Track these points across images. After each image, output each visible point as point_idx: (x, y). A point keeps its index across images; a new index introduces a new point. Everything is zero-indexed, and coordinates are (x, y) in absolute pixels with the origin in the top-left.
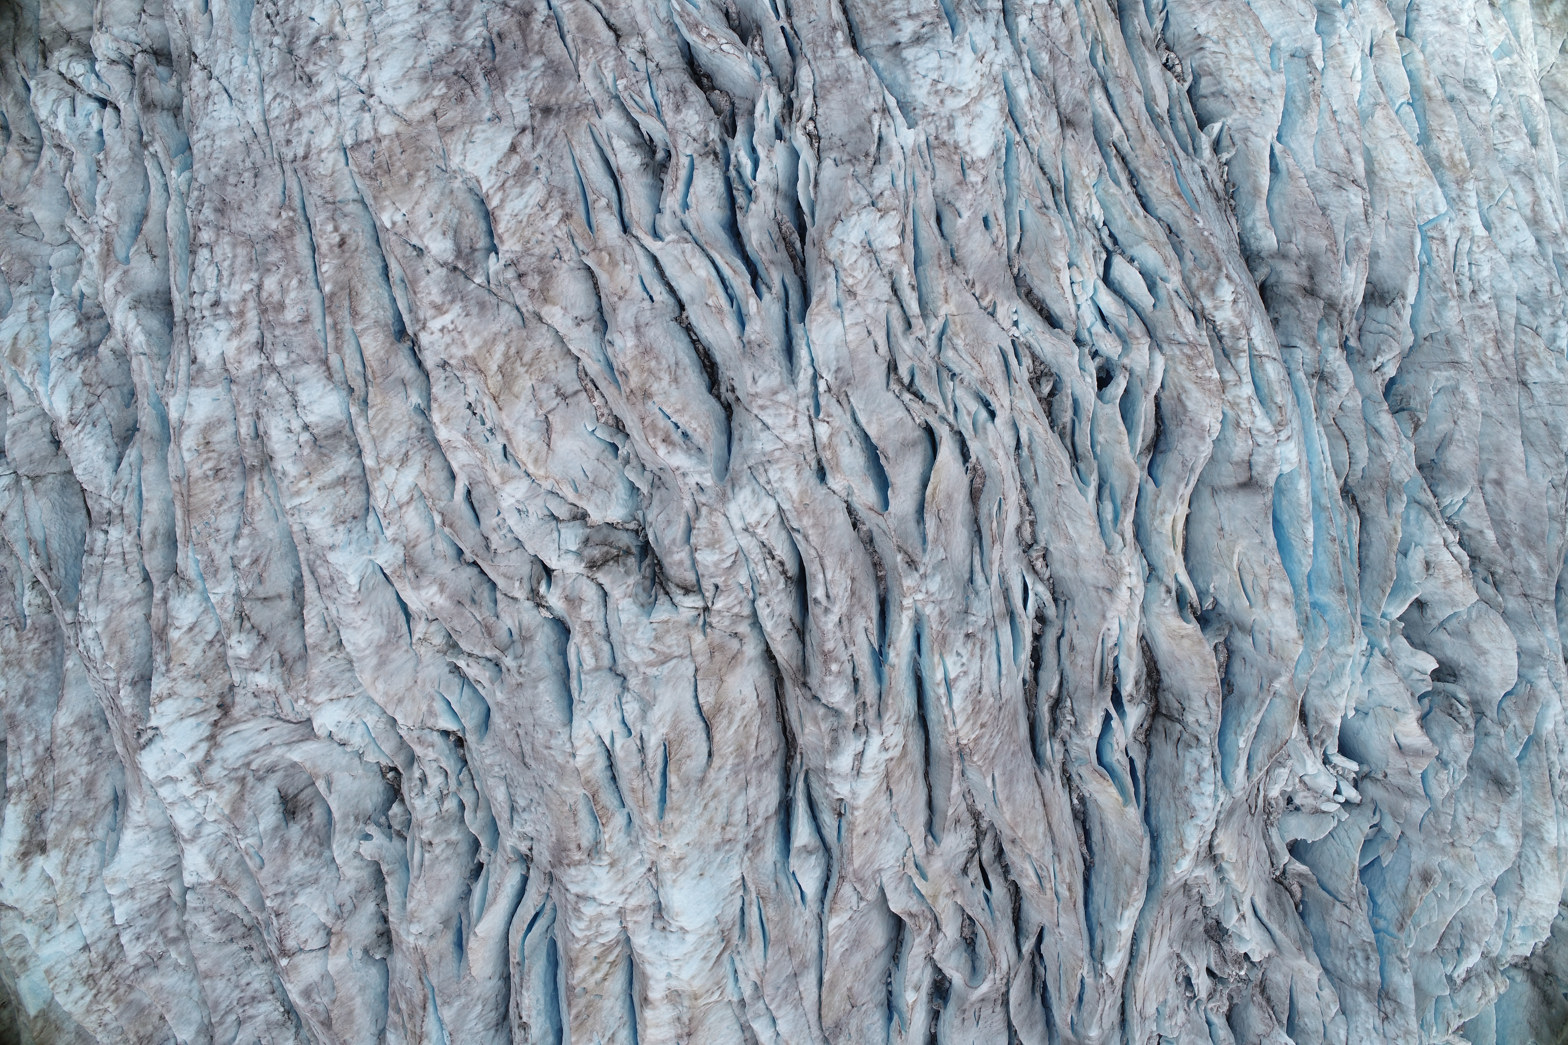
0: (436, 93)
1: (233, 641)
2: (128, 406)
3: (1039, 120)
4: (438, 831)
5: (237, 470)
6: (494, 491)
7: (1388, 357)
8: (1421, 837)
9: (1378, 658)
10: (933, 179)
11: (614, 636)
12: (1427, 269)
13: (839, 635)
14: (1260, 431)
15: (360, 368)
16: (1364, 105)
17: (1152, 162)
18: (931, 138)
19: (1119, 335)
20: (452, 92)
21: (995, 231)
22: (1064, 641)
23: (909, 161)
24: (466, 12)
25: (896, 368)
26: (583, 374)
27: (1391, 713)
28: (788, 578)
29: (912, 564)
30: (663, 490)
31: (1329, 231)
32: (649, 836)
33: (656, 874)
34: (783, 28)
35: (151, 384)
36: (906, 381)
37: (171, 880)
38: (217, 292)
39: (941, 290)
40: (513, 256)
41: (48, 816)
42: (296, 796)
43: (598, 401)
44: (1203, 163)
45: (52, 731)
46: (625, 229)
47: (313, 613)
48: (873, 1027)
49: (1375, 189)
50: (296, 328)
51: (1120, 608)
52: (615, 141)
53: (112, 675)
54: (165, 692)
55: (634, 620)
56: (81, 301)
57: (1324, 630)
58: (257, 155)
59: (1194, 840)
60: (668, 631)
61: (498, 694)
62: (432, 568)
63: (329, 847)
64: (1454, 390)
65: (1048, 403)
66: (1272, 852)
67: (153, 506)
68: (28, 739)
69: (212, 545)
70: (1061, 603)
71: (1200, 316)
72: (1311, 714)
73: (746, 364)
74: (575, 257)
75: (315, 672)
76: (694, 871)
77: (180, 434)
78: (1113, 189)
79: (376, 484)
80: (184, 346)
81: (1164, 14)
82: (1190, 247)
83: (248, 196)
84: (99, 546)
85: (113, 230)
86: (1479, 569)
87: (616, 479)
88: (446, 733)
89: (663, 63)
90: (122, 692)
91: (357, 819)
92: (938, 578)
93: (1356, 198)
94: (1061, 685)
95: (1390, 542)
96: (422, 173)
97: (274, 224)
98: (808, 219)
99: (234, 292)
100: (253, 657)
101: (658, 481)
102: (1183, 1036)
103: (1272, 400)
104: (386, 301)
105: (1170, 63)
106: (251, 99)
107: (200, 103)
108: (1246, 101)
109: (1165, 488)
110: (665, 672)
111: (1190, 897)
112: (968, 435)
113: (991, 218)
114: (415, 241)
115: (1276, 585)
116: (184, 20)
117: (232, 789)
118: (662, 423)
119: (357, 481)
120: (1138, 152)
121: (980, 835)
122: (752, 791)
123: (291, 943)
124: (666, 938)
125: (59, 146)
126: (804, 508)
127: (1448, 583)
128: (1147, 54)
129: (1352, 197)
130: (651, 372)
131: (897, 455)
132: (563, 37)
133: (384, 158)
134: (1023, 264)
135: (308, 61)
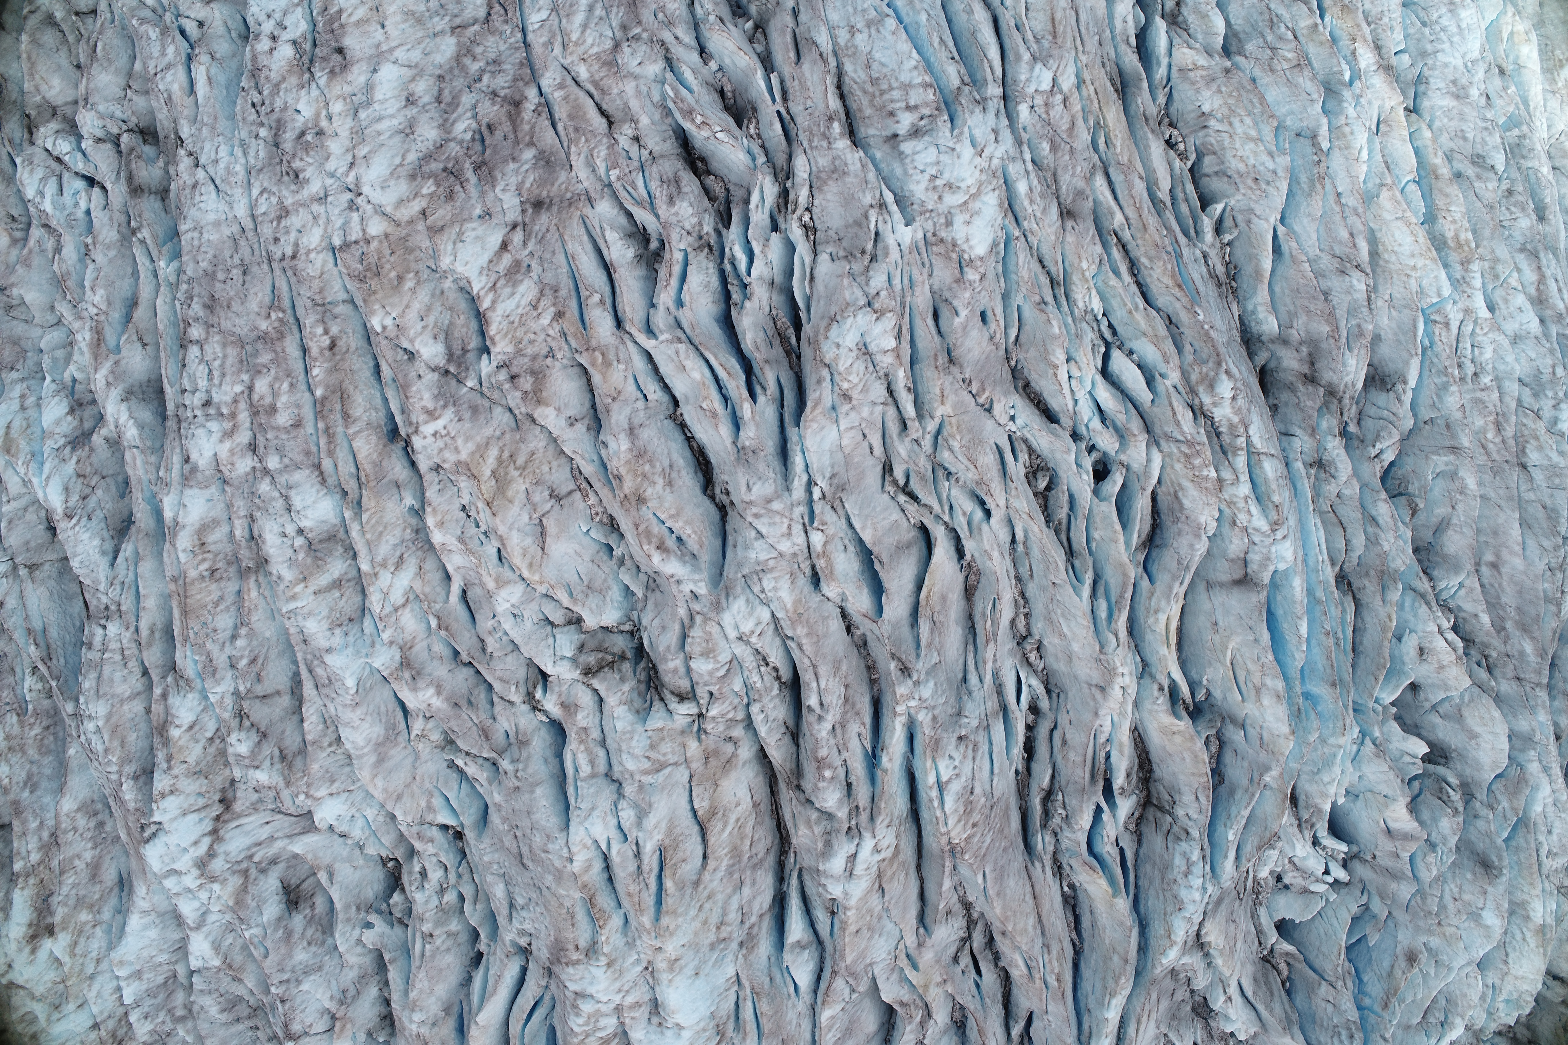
0: (425, 191)
1: (233, 739)
2: (122, 496)
3: (1038, 214)
4: (438, 923)
5: (232, 570)
6: (489, 595)
7: (1387, 443)
8: (1408, 917)
9: (1369, 747)
10: (930, 275)
11: (609, 742)
12: (1429, 352)
13: (832, 742)
14: (1256, 529)
15: (353, 470)
16: (1370, 185)
17: (1153, 253)
18: (929, 235)
19: (1117, 430)
20: (441, 189)
21: (993, 326)
22: (1057, 735)
23: (906, 258)
24: (454, 104)
25: (891, 469)
26: (577, 473)
27: (1381, 799)
28: (782, 684)
29: (905, 671)
30: (658, 593)
31: (1331, 317)
32: (645, 938)
33: (652, 972)
34: (778, 112)
35: (144, 478)
36: (901, 482)
37: (177, 962)
38: (208, 392)
39: (938, 391)
40: (505, 358)
41: (55, 900)
42: (298, 886)
43: (593, 499)
44: (1205, 248)
45: (57, 815)
46: (619, 323)
47: (312, 710)
49: (1379, 271)
50: (288, 432)
51: (1112, 706)
52: (608, 234)
53: (114, 768)
54: (167, 789)
55: (629, 728)
56: (73, 387)
57: (1315, 724)
58: (245, 251)
59: (1181, 931)
60: (663, 739)
61: (496, 795)
62: (428, 670)
63: (332, 935)
64: (1453, 475)
65: (1044, 499)
66: (1259, 932)
67: (150, 603)
68: (34, 825)
69: (209, 645)
70: (1054, 695)
71: (1198, 412)
72: (1302, 798)
73: (740, 471)
74: (568, 355)
75: (315, 767)
76: (689, 971)
77: (175, 535)
78: (1113, 281)
79: (371, 589)
80: (177, 443)
81: (1167, 89)
82: (1190, 339)
83: (237, 294)
84: (97, 640)
85: (102, 318)
86: (1473, 652)
87: (611, 582)
88: (445, 828)
89: (657, 150)
90: (124, 786)
91: (358, 908)
92: (931, 684)
93: (1359, 283)
94: (1053, 777)
95: (1384, 629)
96: (412, 275)
97: (264, 325)
98: (803, 315)
99: (226, 393)
100: (254, 754)
101: (653, 583)
103: (1269, 498)
104: (378, 401)
105: (1173, 140)
106: (238, 192)
107: (187, 191)
108: (1250, 182)
109: (1160, 586)
110: (660, 780)
111: (1177, 981)
112: (963, 533)
113: (989, 314)
114: (406, 344)
115: (1268, 681)
116: (169, 101)
117: (235, 881)
118: (656, 529)
119: (352, 583)
120: (1139, 242)
121: (971, 924)
122: (747, 891)
123: (296, 1027)
124: (662, 1033)
125: (46, 226)
126: (798, 617)
127: (1441, 668)
128: (1150, 136)
129: (1355, 282)
130: (644, 476)
131: (891, 558)
132: (554, 126)
133: (373, 260)
134: (1021, 356)
135: (294, 156)
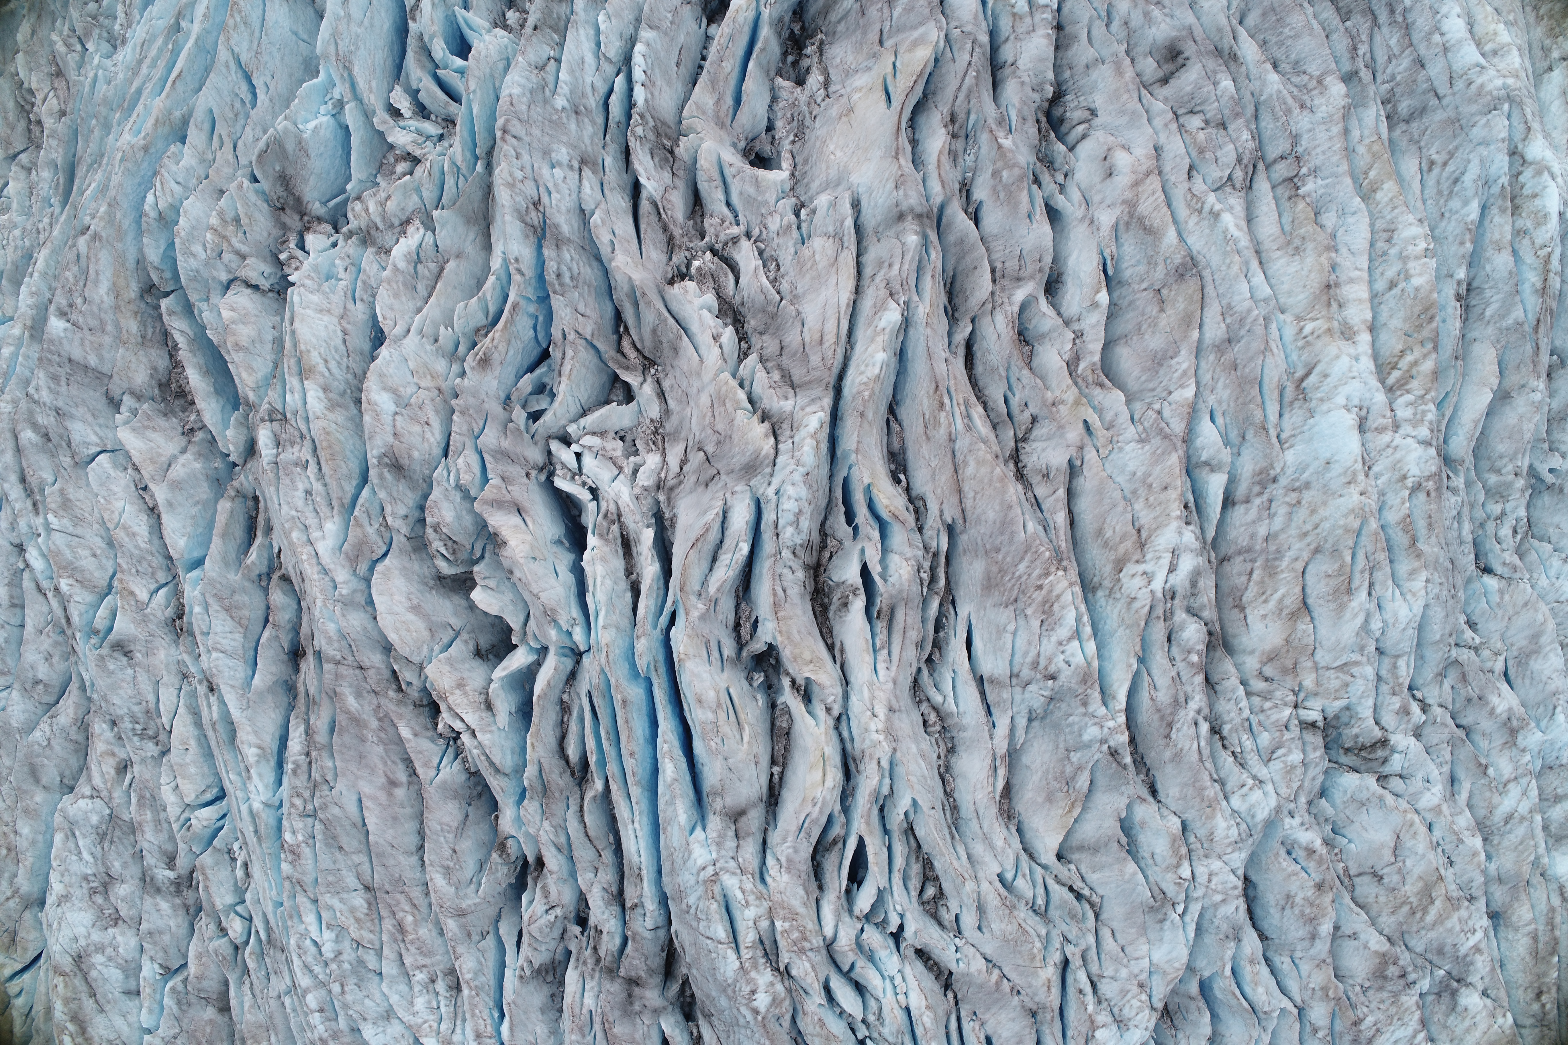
4: (1508, 486)
7: (543, 921)
8: (486, 406)
25: (1095, 916)
33: (1366, 466)
40: (1408, 991)
48: (1133, 262)
60: (1335, 691)
62: (1496, 726)
65: (929, 875)
71: (786, 975)
79: (1535, 800)
86: (422, 698)
87: (1341, 807)
91: (1561, 490)
92: (1086, 737)
102: (772, 202)
110: (1344, 657)
114: (1489, 1003)
121: (1017, 457)
122: (1262, 531)
127: (460, 686)
130: (1311, 906)
131: (1106, 844)
134: (945, 1001)
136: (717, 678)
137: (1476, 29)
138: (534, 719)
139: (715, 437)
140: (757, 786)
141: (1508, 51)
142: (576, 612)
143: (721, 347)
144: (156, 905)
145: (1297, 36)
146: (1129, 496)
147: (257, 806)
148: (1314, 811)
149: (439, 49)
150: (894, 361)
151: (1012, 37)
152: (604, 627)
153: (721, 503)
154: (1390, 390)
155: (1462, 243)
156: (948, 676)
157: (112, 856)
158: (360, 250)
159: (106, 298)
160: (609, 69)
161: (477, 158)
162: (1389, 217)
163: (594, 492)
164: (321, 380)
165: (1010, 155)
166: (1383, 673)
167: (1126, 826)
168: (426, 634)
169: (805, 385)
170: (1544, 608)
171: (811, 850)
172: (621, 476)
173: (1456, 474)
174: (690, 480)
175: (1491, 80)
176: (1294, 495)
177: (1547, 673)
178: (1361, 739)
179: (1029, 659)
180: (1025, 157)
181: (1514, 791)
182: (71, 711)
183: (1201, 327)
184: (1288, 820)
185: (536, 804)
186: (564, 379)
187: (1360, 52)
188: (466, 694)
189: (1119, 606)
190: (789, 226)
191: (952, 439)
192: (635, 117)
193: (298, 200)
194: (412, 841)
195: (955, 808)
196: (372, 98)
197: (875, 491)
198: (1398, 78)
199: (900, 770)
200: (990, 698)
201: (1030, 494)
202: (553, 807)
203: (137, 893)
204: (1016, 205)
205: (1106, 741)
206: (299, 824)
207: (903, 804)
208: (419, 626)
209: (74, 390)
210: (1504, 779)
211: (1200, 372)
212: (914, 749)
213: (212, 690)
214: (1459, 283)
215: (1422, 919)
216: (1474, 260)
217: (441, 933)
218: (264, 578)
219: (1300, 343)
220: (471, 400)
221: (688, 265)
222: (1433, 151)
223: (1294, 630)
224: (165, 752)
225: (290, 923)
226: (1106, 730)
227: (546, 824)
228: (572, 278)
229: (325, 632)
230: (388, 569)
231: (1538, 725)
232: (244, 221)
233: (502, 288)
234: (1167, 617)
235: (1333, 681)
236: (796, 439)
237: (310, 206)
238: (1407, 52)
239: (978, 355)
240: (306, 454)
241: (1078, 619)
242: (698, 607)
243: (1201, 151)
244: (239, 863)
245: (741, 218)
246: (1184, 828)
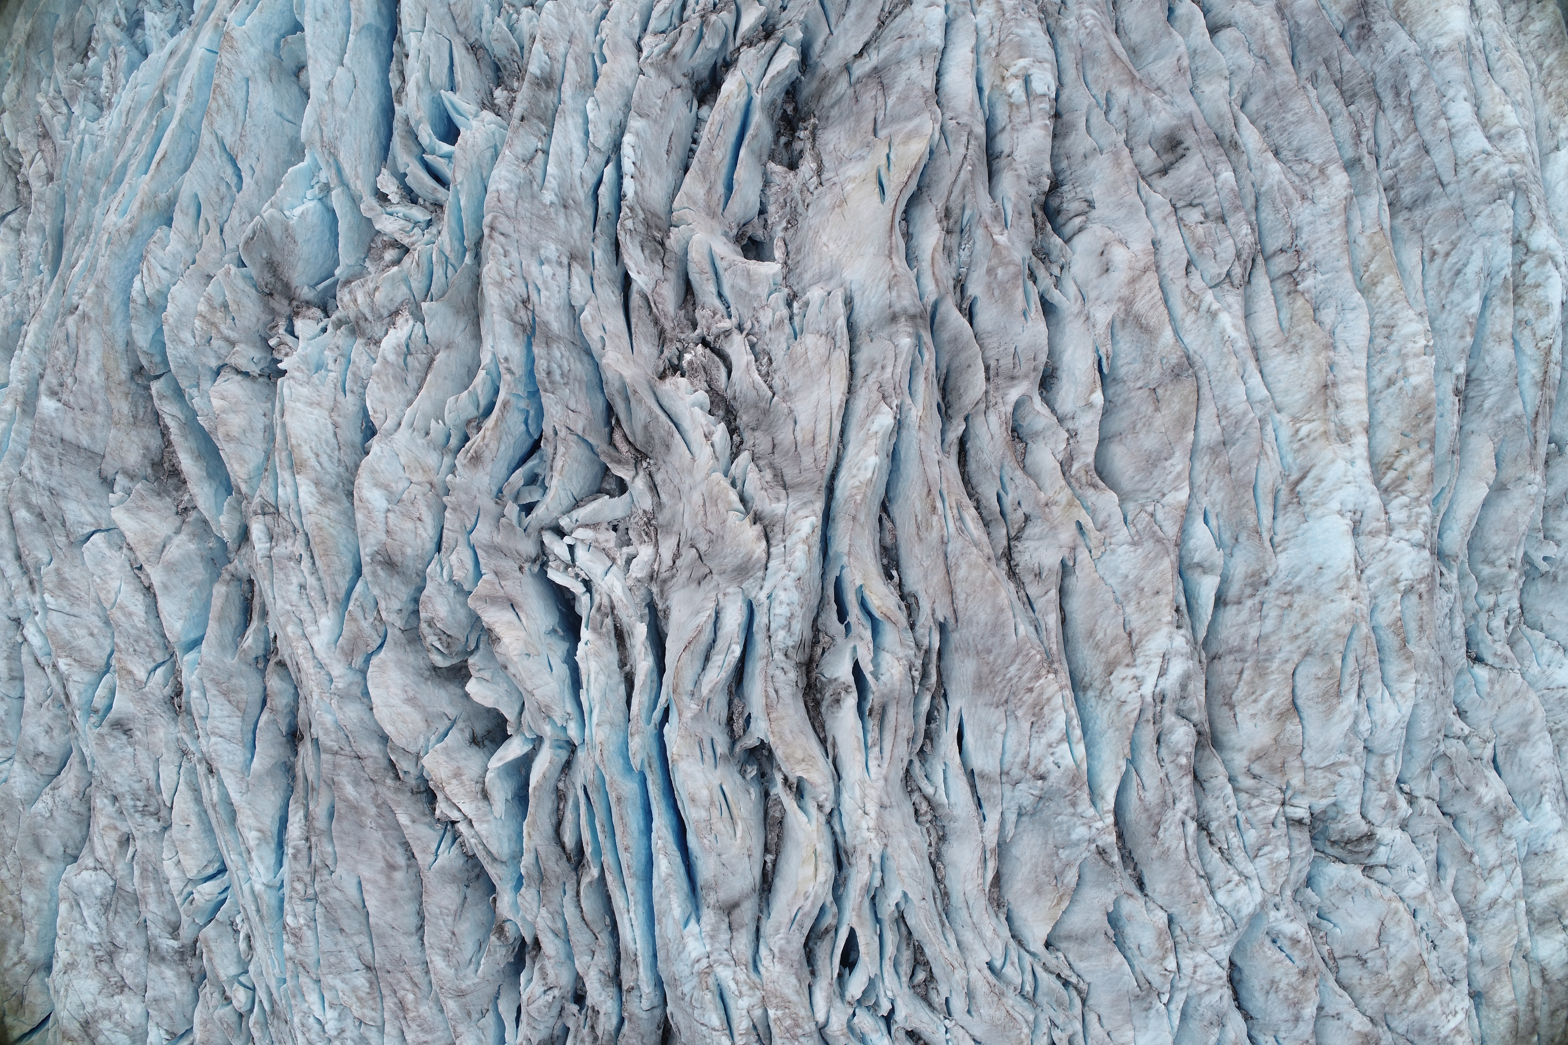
4: (1502, 578)
6: (1427, 882)
7: (541, 1002)
8: (478, 502)
14: (728, 965)
27: (531, 650)
29: (1102, 853)
33: (1358, 569)
36: (1075, 994)
48: (1128, 360)
51: (873, 791)
60: (1323, 790)
62: (1483, 815)
65: (920, 961)
76: (1328, 575)
87: (1328, 896)
88: (1481, 663)
91: (1555, 578)
92: (1074, 836)
102: (765, 296)
110: (1332, 758)
121: (1009, 555)
122: (1253, 632)
124: (1354, 505)
127: (458, 776)
130: (1295, 991)
131: (1094, 936)
136: (710, 776)
137: (1483, 110)
138: (530, 809)
139: (707, 536)
140: (750, 878)
141: (1516, 135)
142: (570, 707)
143: (712, 445)
144: (161, 973)
145: (1300, 122)
146: (1121, 598)
147: (258, 887)
148: (1299, 899)
149: (426, 135)
150: (886, 462)
151: (1009, 128)
152: (598, 725)
153: (713, 605)
154: (1386, 491)
155: (1462, 337)
156: (940, 768)
157: (117, 926)
158: (349, 341)
159: (96, 378)
160: (598, 159)
161: (465, 250)
162: (1389, 312)
163: (588, 584)
164: (313, 475)
165: (1005, 252)
166: (1371, 770)
167: (1113, 919)
168: (422, 725)
169: (797, 486)
170: (1534, 697)
171: (803, 940)
172: (614, 568)
173: (1449, 569)
174: (682, 575)
175: (1496, 168)
176: (1286, 599)
177: (1535, 761)
178: (1347, 834)
179: (1019, 759)
180: (1020, 253)
181: (1499, 877)
182: (73, 784)
183: (1196, 428)
184: (1273, 914)
185: (533, 891)
186: (555, 474)
187: (1364, 138)
188: (462, 783)
189: (1109, 707)
190: (782, 321)
191: (944, 542)
192: (625, 210)
193: (287, 286)
194: (412, 921)
195: (945, 895)
196: (359, 184)
197: (867, 593)
198: (1402, 164)
199: (891, 864)
200: (981, 792)
201: (1022, 593)
202: (550, 894)
203: (142, 962)
204: (1011, 303)
205: (1094, 841)
206: (300, 908)
207: (894, 896)
208: (415, 717)
209: (67, 470)
210: (1489, 865)
211: (1195, 473)
212: (905, 843)
213: (211, 771)
214: (1458, 377)
215: (1404, 1002)
216: (1474, 353)
217: (442, 1011)
218: (261, 660)
219: (1296, 446)
220: (463, 497)
221: (680, 358)
222: (1435, 241)
223: (1283, 730)
224: (167, 828)
225: (293, 1002)
226: (1094, 830)
227: (543, 911)
228: (562, 375)
229: (322, 724)
230: (384, 662)
231: (1524, 814)
232: (233, 307)
233: (493, 381)
234: (1157, 719)
235: (1320, 780)
236: (788, 543)
237: (298, 291)
238: (1412, 137)
239: (972, 452)
240: (299, 548)
241: (1068, 723)
242: (692, 707)
243: (1200, 246)
244: (242, 935)
245: (733, 310)
246: (1171, 920)
